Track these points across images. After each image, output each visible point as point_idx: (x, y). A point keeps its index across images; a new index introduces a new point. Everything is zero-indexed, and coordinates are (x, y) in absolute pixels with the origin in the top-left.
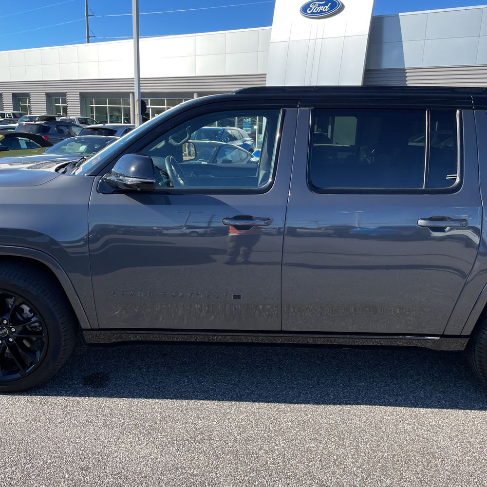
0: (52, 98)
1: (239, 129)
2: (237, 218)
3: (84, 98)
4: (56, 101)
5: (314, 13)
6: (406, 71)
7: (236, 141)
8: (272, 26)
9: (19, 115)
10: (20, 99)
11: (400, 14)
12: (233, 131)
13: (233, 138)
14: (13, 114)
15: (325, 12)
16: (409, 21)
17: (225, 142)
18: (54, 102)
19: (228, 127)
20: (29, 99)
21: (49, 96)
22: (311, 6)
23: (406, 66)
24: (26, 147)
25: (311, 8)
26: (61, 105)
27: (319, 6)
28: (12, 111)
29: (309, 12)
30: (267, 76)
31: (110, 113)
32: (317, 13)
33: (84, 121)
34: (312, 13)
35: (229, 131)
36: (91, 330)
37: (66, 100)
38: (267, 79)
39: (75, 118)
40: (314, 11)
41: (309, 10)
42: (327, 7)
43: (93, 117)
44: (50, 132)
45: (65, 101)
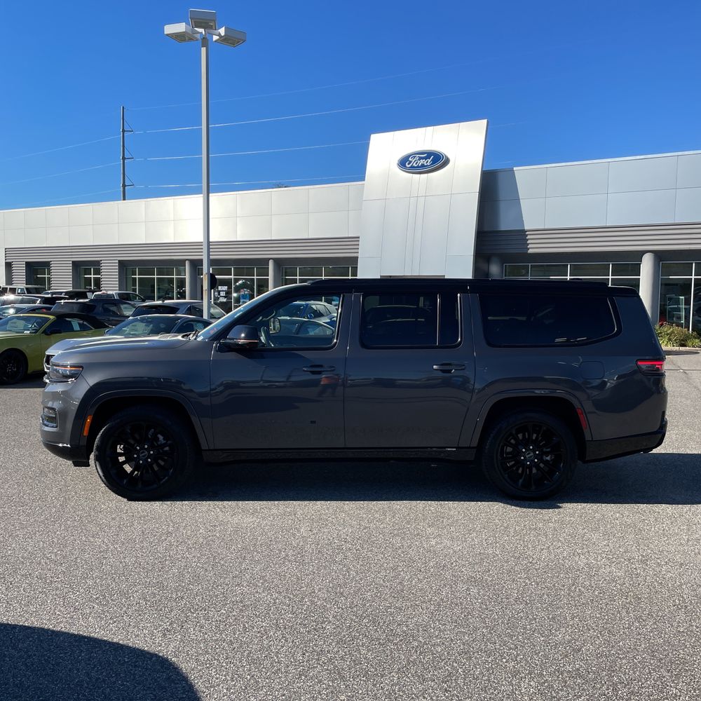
0: (80, 268)
1: (326, 304)
2: (312, 366)
3: (124, 267)
4: (85, 271)
5: (414, 167)
6: (527, 233)
7: (322, 318)
8: (364, 180)
9: (34, 290)
10: (37, 269)
11: (515, 169)
12: (318, 306)
13: (319, 314)
14: (27, 289)
15: (427, 166)
16: (526, 176)
17: (308, 318)
18: (82, 272)
19: (312, 302)
20: (49, 270)
21: (76, 265)
22: (410, 159)
23: (526, 228)
24: (79, 329)
25: (410, 162)
26: (92, 276)
27: (419, 159)
28: (25, 285)
29: (407, 166)
30: (360, 239)
31: (158, 285)
32: (418, 167)
33: (125, 297)
34: (412, 167)
35: (314, 307)
36: (209, 450)
37: (99, 269)
38: (360, 243)
39: (114, 292)
40: (414, 164)
41: (408, 164)
42: (429, 160)
43: (135, 290)
44: (96, 311)
45: (98, 272)
